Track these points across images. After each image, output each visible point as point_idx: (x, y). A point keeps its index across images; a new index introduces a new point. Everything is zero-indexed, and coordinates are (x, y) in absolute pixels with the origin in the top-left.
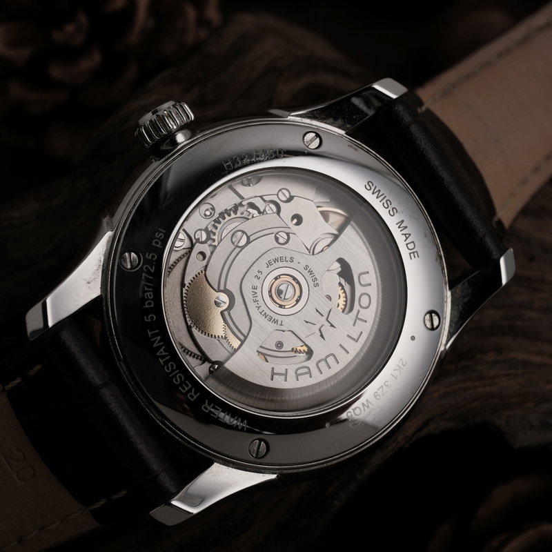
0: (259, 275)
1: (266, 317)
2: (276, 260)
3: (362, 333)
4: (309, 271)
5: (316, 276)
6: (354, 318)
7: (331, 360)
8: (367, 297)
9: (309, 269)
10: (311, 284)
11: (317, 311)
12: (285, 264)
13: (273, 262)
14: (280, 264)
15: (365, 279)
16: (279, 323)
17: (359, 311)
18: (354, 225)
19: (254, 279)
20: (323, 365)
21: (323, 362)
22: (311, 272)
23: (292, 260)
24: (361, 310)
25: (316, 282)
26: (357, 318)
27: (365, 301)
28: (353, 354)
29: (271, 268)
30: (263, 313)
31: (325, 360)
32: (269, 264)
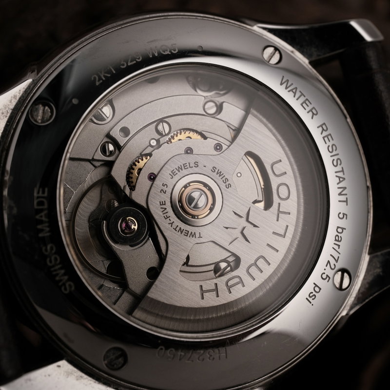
0: (165, 188)
1: (182, 232)
2: (180, 169)
3: (287, 226)
4: (217, 173)
5: (226, 177)
6: (276, 212)
7: (261, 263)
8: (285, 187)
9: (217, 171)
10: (223, 186)
11: (235, 213)
12: (190, 170)
13: (177, 172)
14: (185, 172)
15: (279, 169)
16: (197, 235)
17: (279, 204)
18: (255, 112)
19: (160, 194)
20: (253, 270)
21: (254, 267)
22: (220, 173)
23: (196, 165)
24: (282, 202)
25: (227, 183)
26: (279, 212)
27: (283, 192)
28: (283, 251)
29: (176, 178)
30: (178, 229)
31: (255, 264)
32: (173, 174)
